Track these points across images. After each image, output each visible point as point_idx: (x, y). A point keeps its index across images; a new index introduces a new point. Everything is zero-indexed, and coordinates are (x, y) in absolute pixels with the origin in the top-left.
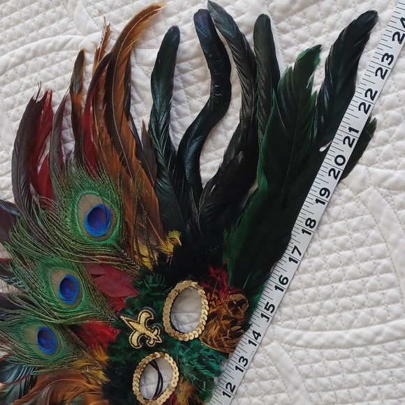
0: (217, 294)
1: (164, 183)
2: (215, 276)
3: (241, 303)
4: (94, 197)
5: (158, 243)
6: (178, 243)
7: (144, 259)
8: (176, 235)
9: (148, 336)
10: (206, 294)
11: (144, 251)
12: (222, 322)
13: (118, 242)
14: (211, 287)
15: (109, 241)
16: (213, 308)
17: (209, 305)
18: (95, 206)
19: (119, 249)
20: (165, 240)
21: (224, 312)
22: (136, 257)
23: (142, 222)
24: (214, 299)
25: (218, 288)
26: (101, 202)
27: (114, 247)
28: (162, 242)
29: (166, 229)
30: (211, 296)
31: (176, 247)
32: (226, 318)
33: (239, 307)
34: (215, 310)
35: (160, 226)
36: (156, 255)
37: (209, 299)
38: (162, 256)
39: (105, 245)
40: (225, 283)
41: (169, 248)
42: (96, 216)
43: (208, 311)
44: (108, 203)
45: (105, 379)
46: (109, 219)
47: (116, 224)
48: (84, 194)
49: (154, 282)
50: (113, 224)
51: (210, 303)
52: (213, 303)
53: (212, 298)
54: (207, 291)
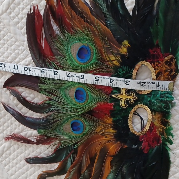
0: (158, 61)
1: (111, 21)
2: (153, 53)
3: (172, 59)
4: (78, 43)
5: (118, 51)
6: (128, 46)
7: (114, 62)
8: (126, 43)
9: (129, 99)
10: (151, 65)
11: (113, 58)
12: (164, 75)
13: (98, 60)
14: (153, 59)
15: (93, 61)
16: (158, 69)
17: (155, 70)
18: (79, 48)
19: (99, 62)
20: (121, 48)
21: (164, 69)
22: (110, 63)
23: (106, 44)
24: (157, 65)
25: (157, 58)
26: (82, 44)
27: (97, 63)
28: (120, 50)
29: (120, 42)
30: (154, 64)
31: (128, 49)
32: (166, 71)
33: (171, 62)
34: (159, 70)
35: (116, 42)
36: (119, 58)
37: (154, 66)
38: (122, 56)
39: (92, 64)
40: (160, 54)
41: (124, 51)
42: (81, 53)
43: (155, 73)
44: (86, 43)
45: (114, 131)
46: (89, 51)
47: (93, 51)
48: (72, 45)
49: (123, 70)
50: (92, 51)
51: (155, 68)
52: (157, 67)
53: (155, 65)
54: (151, 63)
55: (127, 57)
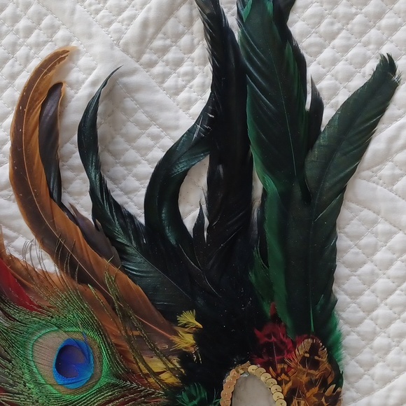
0: (282, 361)
1: (138, 263)
2: (266, 339)
4: (54, 334)
5: (171, 343)
6: (196, 327)
7: (163, 376)
8: (189, 318)
10: (268, 371)
11: (157, 365)
12: (308, 395)
13: (118, 376)
14: (268, 357)
15: (104, 381)
16: (287, 383)
17: (279, 383)
18: (59, 347)
19: (122, 383)
20: (176, 334)
21: (304, 379)
22: (152, 380)
23: (135, 328)
24: (283, 370)
25: (280, 352)
26: (65, 337)
27: (114, 386)
28: (176, 339)
29: (171, 316)
30: (275, 369)
31: (198, 335)
32: (311, 384)
34: (290, 384)
35: (161, 319)
36: (175, 361)
37: (274, 375)
38: (184, 357)
39: (100, 390)
40: (284, 340)
41: (186, 341)
42: (66, 361)
43: (282, 392)
44: (77, 333)
46: (88, 351)
47: (101, 353)
48: (36, 341)
49: (192, 398)
50: (97, 354)
51: (279, 379)
52: (283, 376)
53: (279, 371)
54: (267, 366)
55: (198, 358)
